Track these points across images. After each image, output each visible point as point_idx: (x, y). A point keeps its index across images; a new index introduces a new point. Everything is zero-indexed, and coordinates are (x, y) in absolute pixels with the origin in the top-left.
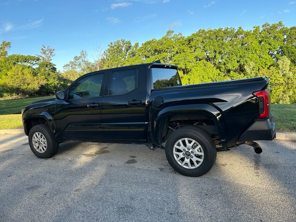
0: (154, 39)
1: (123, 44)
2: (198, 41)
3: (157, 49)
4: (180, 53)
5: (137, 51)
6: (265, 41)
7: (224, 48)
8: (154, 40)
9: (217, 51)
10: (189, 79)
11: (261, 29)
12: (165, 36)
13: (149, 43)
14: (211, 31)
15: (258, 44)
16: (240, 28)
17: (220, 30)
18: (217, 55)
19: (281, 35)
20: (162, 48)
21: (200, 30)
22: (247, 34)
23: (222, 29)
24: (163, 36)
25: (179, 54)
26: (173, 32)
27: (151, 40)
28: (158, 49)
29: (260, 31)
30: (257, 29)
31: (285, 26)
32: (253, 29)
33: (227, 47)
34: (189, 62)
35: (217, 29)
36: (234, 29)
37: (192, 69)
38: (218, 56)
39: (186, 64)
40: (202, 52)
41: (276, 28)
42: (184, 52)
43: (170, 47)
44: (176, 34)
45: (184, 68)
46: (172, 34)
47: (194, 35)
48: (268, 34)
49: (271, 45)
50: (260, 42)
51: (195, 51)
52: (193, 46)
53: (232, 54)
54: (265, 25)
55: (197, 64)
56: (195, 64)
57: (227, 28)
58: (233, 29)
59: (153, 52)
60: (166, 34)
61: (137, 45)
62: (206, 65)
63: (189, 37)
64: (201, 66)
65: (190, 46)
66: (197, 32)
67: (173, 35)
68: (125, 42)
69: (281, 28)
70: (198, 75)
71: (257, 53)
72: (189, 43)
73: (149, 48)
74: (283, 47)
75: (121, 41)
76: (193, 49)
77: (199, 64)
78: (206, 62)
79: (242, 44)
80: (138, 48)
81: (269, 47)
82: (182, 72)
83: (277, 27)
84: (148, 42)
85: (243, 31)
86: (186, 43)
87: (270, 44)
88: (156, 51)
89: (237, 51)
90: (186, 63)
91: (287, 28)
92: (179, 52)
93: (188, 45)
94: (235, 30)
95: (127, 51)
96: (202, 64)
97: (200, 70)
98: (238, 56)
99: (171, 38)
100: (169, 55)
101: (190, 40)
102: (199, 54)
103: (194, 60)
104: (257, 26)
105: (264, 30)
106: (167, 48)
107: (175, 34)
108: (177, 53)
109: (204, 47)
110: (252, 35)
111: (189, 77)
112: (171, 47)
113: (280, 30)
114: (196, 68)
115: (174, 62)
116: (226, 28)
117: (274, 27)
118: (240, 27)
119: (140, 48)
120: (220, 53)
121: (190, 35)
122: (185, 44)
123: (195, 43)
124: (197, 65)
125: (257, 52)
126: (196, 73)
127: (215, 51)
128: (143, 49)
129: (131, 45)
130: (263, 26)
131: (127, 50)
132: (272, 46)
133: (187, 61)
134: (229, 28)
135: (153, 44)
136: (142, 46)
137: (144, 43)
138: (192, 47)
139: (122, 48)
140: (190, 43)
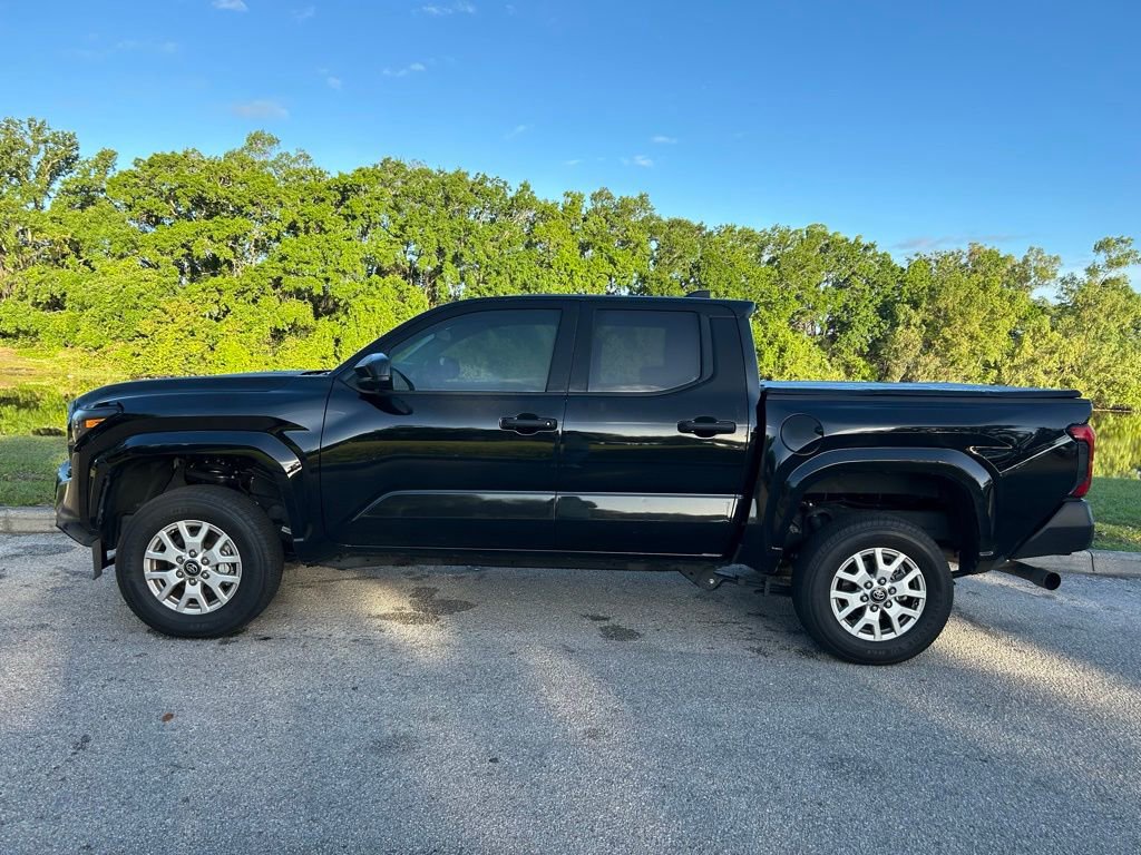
0: (194, 150)
1: (37, 143)
2: (378, 199)
3: (204, 195)
4: (307, 232)
5: (105, 186)
6: (600, 248)
7: (472, 244)
8: (193, 157)
9: (447, 250)
10: (337, 341)
11: (588, 205)
12: (238, 148)
13: (170, 163)
14: (428, 174)
15: (578, 253)
16: (525, 187)
17: (460, 177)
18: (448, 264)
19: (643, 237)
20: (230, 195)
21: (386, 161)
22: (546, 213)
23: (467, 174)
24: (231, 149)
25: (302, 235)
26: (273, 141)
27: (180, 152)
28: (211, 196)
29: (584, 212)
30: (575, 200)
31: (657, 213)
32: (562, 200)
33: (483, 244)
34: (341, 275)
35: (450, 171)
36: (505, 183)
37: (352, 301)
38: (450, 271)
39: (327, 280)
40: (391, 242)
41: (631, 212)
42: (322, 229)
43: (266, 201)
44: (287, 154)
45: (317, 291)
46: (268, 150)
47: (364, 175)
48: (608, 226)
49: (615, 265)
50: (584, 247)
51: (364, 233)
52: (358, 214)
53: (498, 273)
54: (600, 194)
55: (370, 285)
56: (365, 286)
57: (485, 177)
58: (502, 185)
59: (186, 203)
60: (244, 143)
61: (106, 159)
62: (405, 294)
63: (346, 177)
64: (385, 298)
65: (346, 212)
66: (376, 166)
67: (274, 154)
68: (47, 133)
69: (643, 214)
70: (374, 329)
71: (573, 284)
72: (344, 199)
73: (167, 180)
74: (647, 277)
75: (26, 126)
76: (358, 225)
77: (378, 288)
78: (404, 285)
79: (529, 245)
80: (111, 173)
81: (609, 269)
82: (310, 305)
83: (634, 210)
84: (166, 159)
85: (534, 199)
86: (333, 199)
87: (612, 261)
88: (199, 202)
89: (513, 266)
90: (330, 274)
91: (659, 219)
92: (301, 225)
93: (338, 206)
94: (508, 191)
95: (53, 176)
96: (389, 290)
97: (381, 308)
98: (518, 282)
99: (264, 165)
100: (257, 231)
101: (345, 191)
102: (380, 250)
103: (361, 269)
104: (575, 191)
105: (596, 211)
106: (251, 202)
107: (284, 151)
108: (293, 228)
109: (402, 228)
110: (562, 220)
111: (338, 331)
112: (272, 200)
113: (642, 221)
114: (370, 301)
115: (280, 265)
116: (480, 177)
117: (624, 208)
118: (526, 182)
119: (121, 173)
120: (457, 259)
121: (349, 170)
122: (328, 202)
123: (368, 206)
124: (373, 288)
125: (577, 279)
126: (367, 322)
127: (441, 252)
128: (137, 180)
129: (75, 153)
130: (594, 198)
131: (56, 172)
132: (619, 267)
133: (331, 267)
134: (490, 177)
135: (187, 172)
136: (134, 169)
137: (146, 159)
138: (354, 218)
139: (29, 158)
140: (348, 202)
